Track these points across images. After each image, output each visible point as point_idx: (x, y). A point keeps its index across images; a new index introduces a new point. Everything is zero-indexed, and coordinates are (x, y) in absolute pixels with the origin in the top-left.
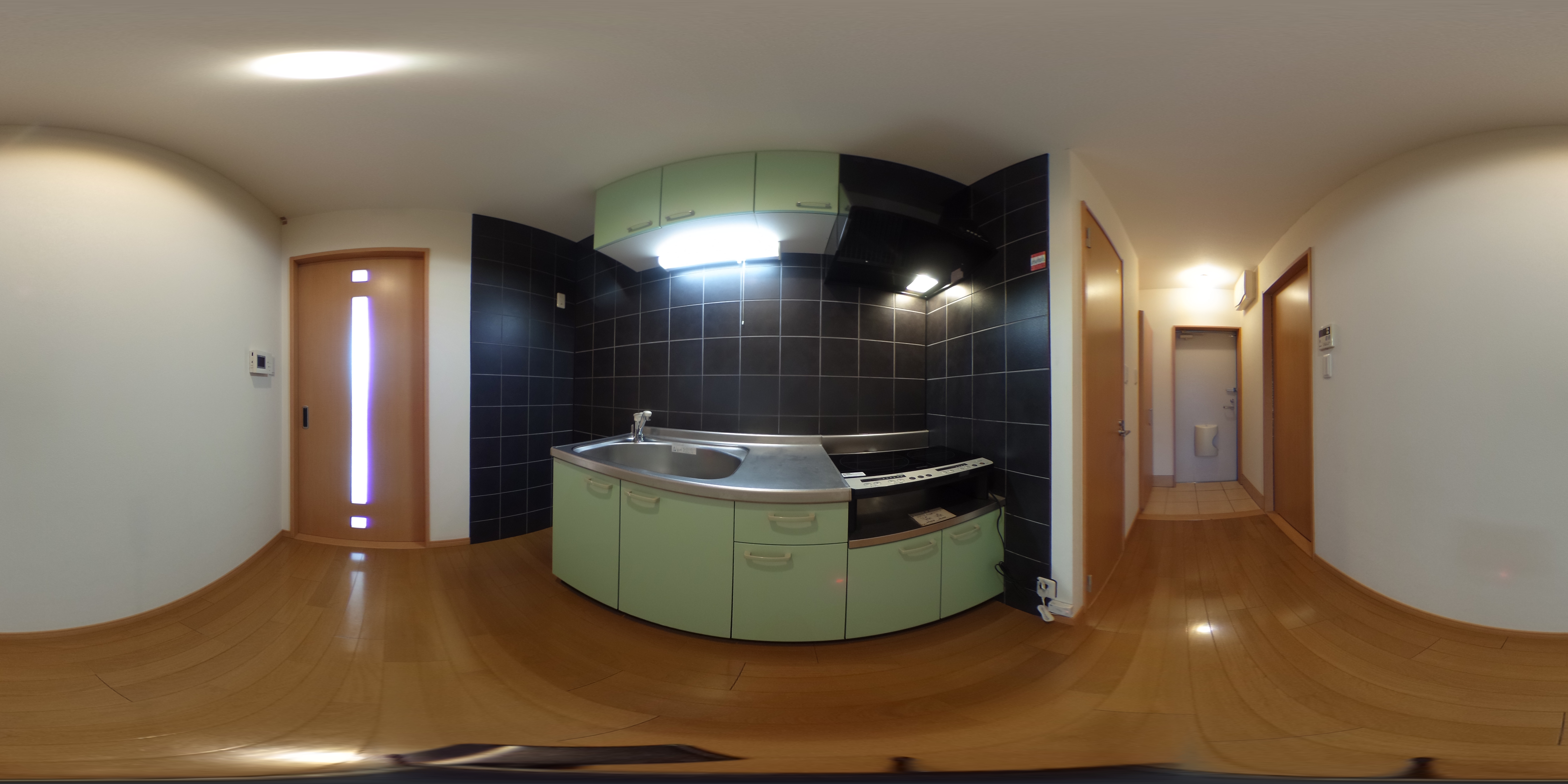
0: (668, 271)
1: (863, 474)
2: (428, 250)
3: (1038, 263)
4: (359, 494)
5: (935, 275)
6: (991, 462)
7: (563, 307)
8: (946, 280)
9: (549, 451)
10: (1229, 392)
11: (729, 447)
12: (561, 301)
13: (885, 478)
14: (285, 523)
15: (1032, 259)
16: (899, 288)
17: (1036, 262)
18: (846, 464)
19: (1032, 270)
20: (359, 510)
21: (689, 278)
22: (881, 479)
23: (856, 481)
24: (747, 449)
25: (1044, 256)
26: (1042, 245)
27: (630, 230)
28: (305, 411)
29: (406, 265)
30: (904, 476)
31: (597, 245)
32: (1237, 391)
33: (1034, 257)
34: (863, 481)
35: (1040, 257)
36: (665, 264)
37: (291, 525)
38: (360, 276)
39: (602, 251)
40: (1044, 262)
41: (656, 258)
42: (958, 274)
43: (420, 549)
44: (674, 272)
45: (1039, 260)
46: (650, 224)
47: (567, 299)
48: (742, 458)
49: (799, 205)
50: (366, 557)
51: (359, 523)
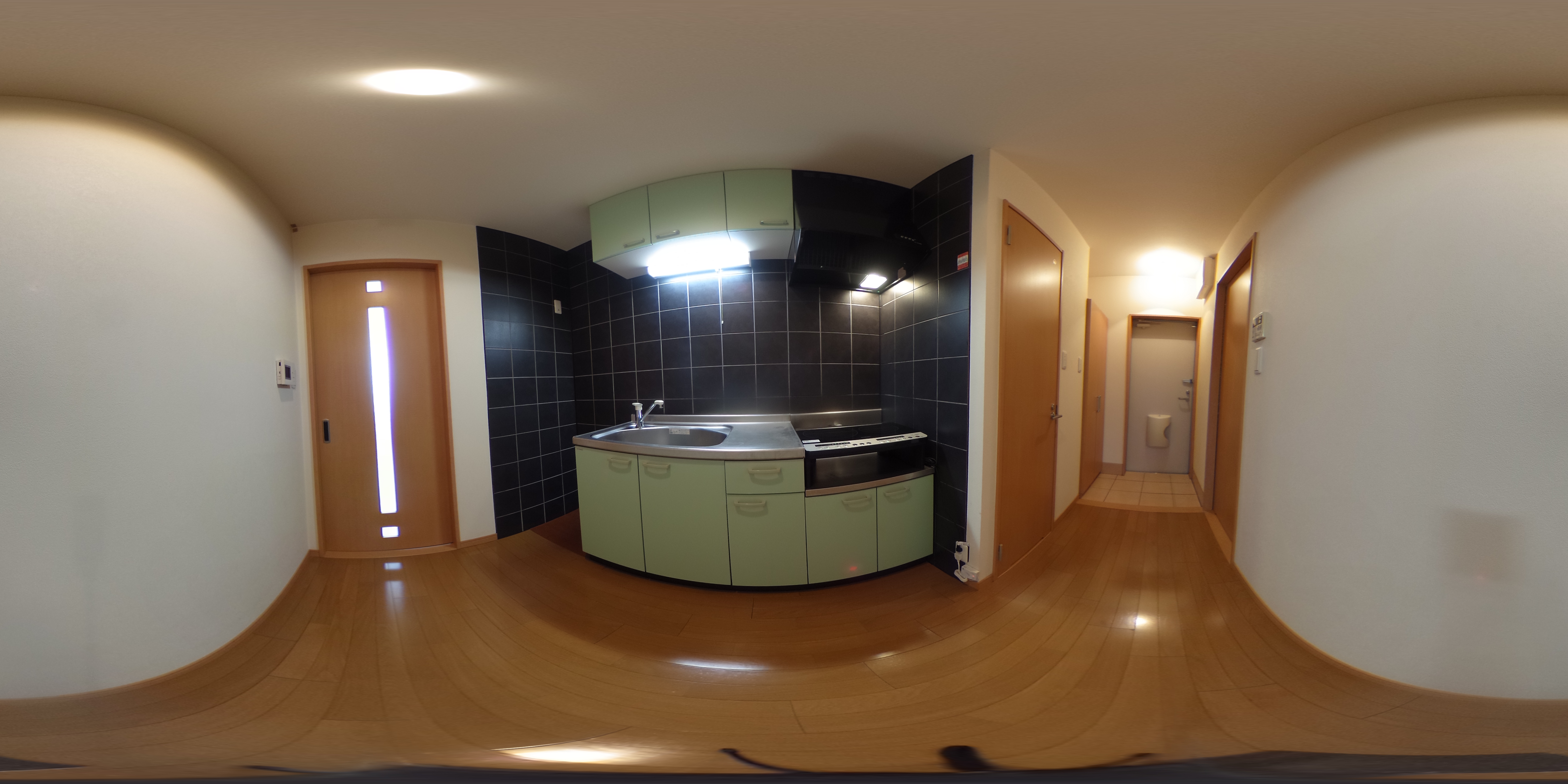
0: (655, 279)
1: (819, 441)
2: (440, 262)
3: (963, 263)
4: (388, 503)
5: (883, 273)
6: (926, 436)
7: (560, 312)
8: (893, 278)
9: (571, 440)
10: (1185, 383)
11: (716, 427)
12: (558, 307)
13: (834, 444)
14: (312, 542)
15: (959, 259)
16: (854, 286)
17: (961, 262)
18: (804, 435)
19: (958, 269)
20: (390, 520)
21: (674, 282)
22: (831, 445)
23: (812, 446)
24: (731, 427)
25: (967, 256)
26: (965, 246)
27: (626, 246)
28: (326, 424)
29: (419, 277)
30: (849, 443)
31: (596, 258)
32: (1193, 383)
33: (960, 257)
34: (816, 446)
35: (964, 257)
36: (653, 273)
37: (320, 542)
38: (374, 286)
39: (599, 263)
40: (967, 261)
41: (646, 268)
42: (902, 271)
43: (452, 551)
44: (661, 279)
45: (964, 260)
46: (643, 241)
47: (562, 305)
48: (727, 433)
49: (762, 224)
50: (403, 565)
51: (390, 532)
